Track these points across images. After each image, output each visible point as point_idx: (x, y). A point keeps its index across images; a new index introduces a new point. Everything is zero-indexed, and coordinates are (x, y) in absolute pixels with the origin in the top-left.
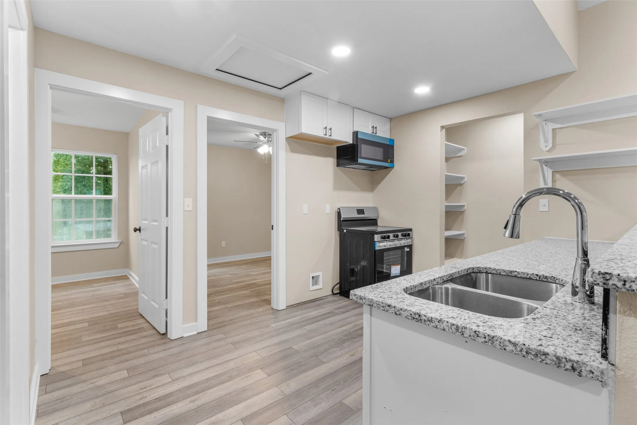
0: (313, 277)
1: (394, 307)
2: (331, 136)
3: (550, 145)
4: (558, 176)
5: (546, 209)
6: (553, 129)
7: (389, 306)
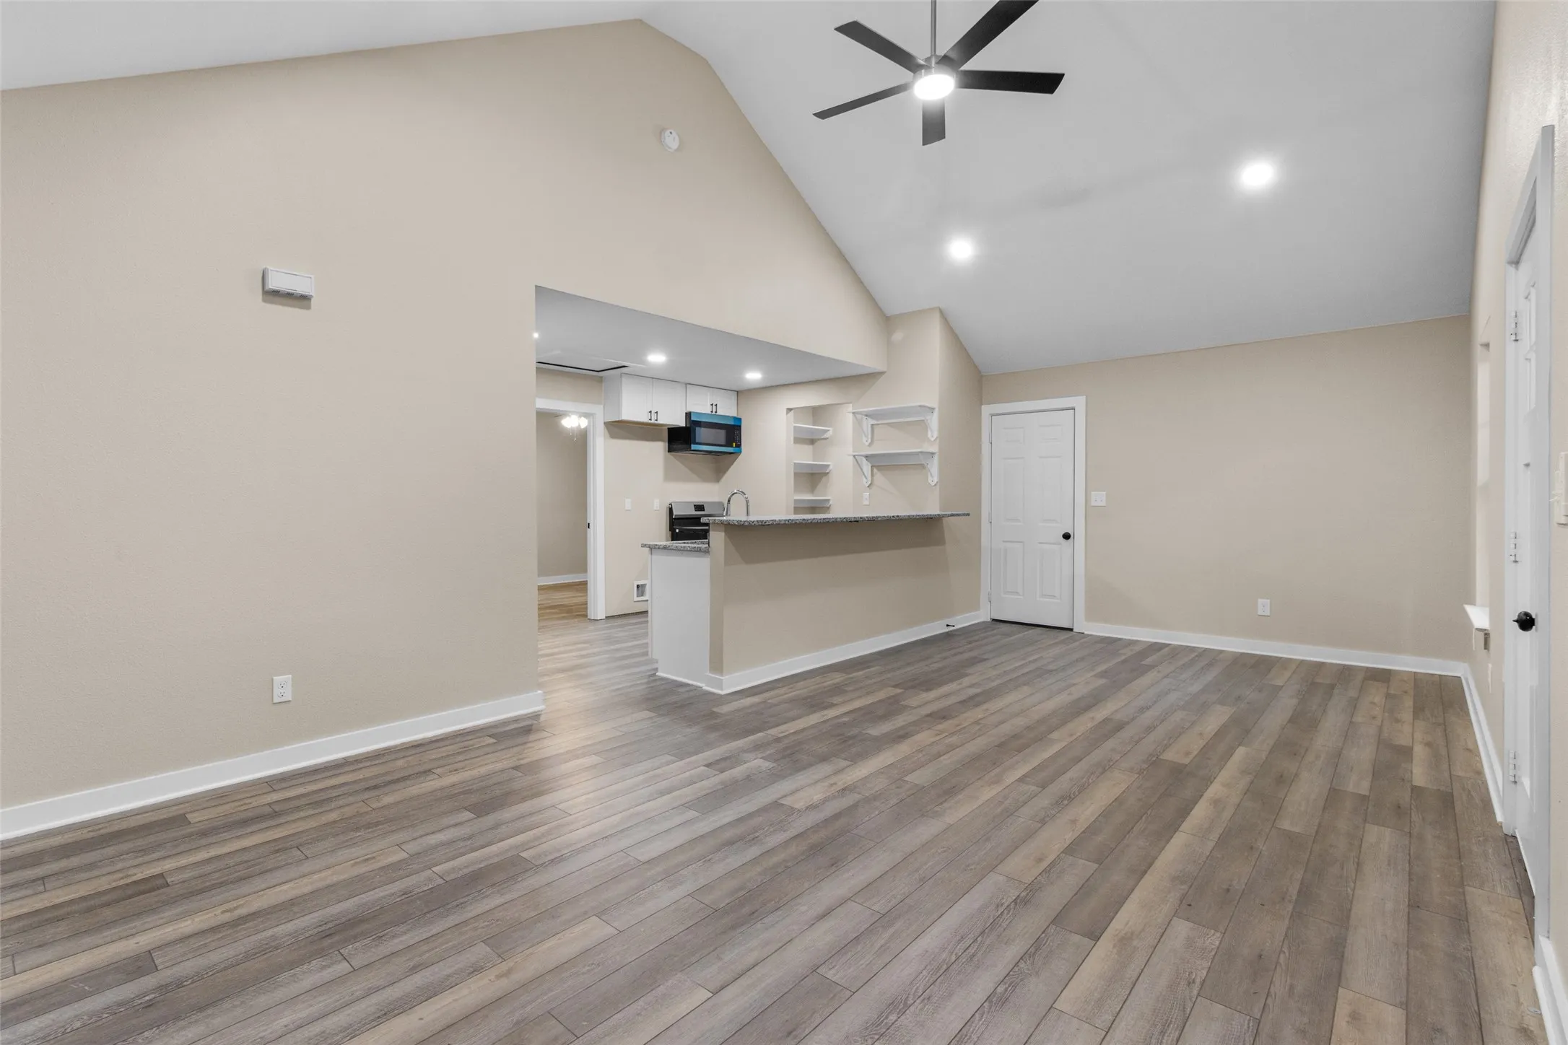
0: (638, 586)
2: (657, 420)
3: (869, 441)
4: (875, 470)
5: (867, 503)
6: (872, 425)
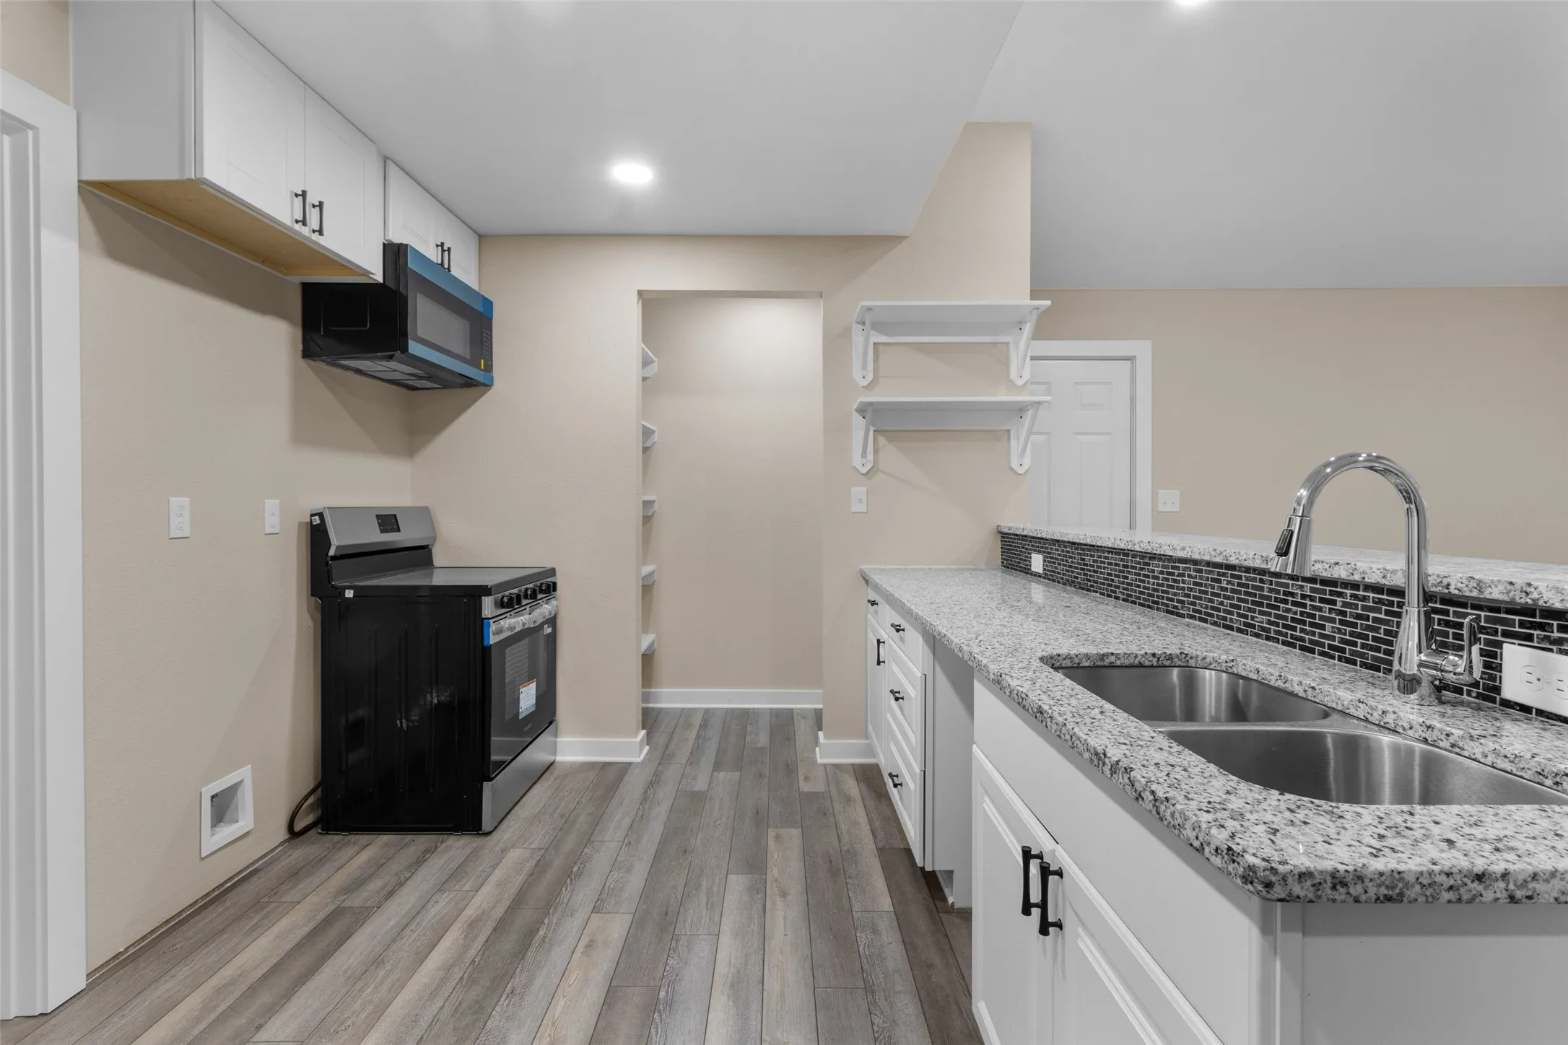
0: (214, 799)
1: (1505, 875)
2: (320, 232)
4: (882, 440)
5: (863, 508)
6: (875, 344)
7: (1480, 877)
